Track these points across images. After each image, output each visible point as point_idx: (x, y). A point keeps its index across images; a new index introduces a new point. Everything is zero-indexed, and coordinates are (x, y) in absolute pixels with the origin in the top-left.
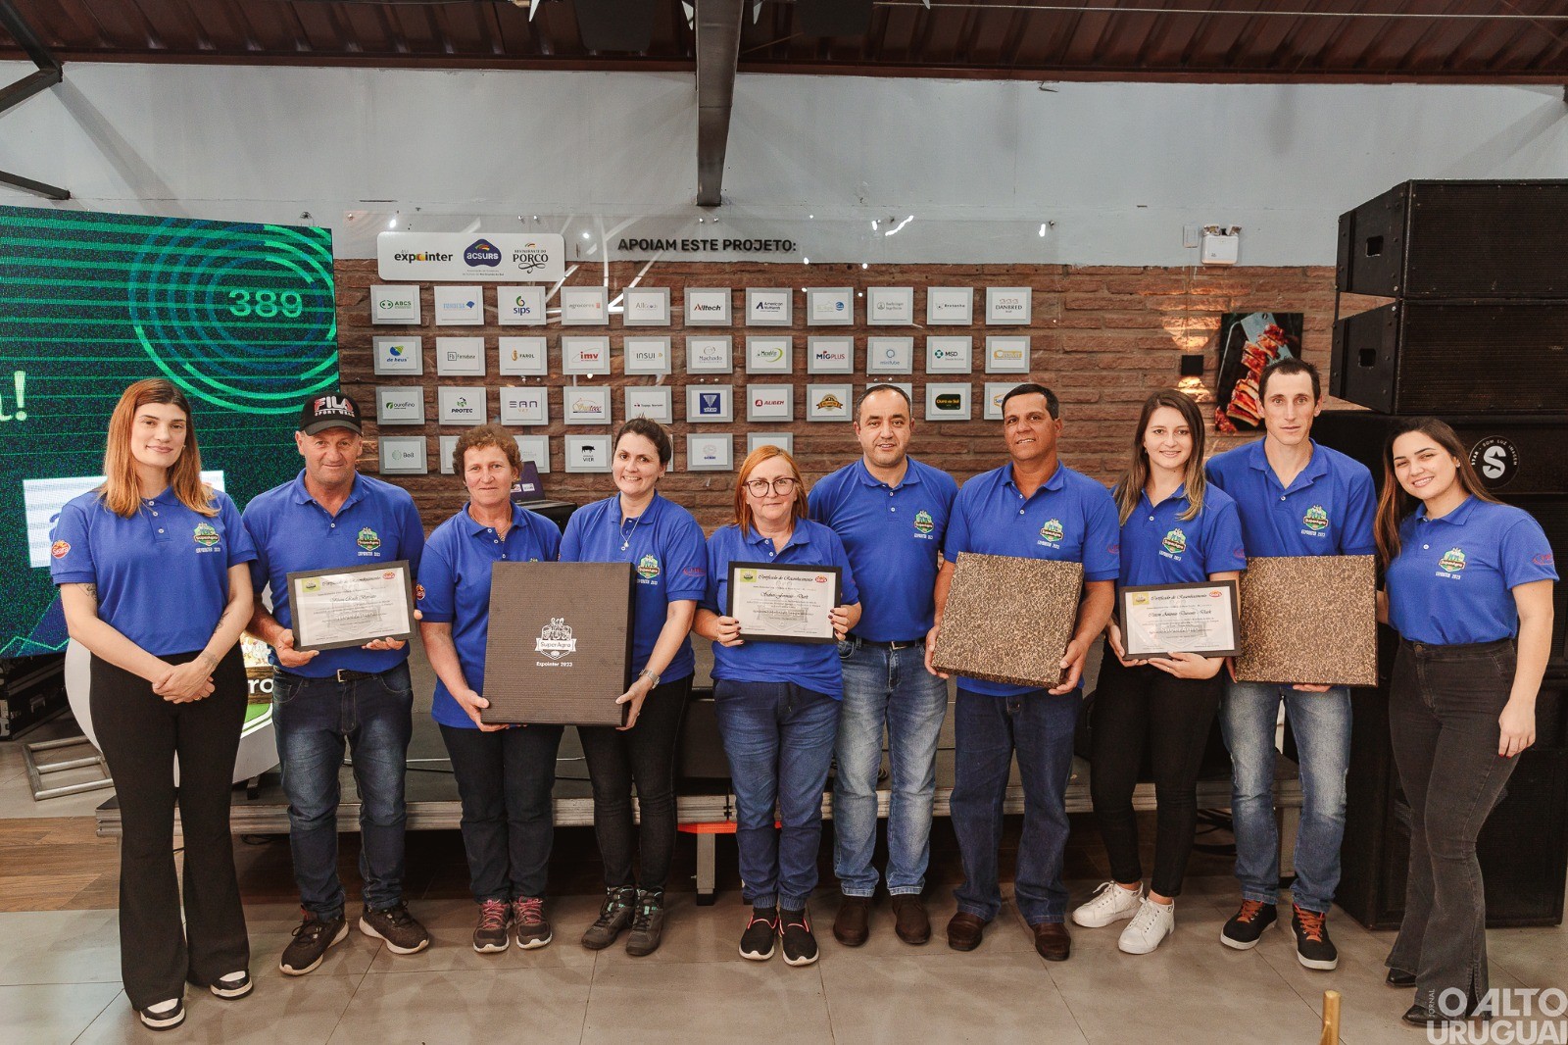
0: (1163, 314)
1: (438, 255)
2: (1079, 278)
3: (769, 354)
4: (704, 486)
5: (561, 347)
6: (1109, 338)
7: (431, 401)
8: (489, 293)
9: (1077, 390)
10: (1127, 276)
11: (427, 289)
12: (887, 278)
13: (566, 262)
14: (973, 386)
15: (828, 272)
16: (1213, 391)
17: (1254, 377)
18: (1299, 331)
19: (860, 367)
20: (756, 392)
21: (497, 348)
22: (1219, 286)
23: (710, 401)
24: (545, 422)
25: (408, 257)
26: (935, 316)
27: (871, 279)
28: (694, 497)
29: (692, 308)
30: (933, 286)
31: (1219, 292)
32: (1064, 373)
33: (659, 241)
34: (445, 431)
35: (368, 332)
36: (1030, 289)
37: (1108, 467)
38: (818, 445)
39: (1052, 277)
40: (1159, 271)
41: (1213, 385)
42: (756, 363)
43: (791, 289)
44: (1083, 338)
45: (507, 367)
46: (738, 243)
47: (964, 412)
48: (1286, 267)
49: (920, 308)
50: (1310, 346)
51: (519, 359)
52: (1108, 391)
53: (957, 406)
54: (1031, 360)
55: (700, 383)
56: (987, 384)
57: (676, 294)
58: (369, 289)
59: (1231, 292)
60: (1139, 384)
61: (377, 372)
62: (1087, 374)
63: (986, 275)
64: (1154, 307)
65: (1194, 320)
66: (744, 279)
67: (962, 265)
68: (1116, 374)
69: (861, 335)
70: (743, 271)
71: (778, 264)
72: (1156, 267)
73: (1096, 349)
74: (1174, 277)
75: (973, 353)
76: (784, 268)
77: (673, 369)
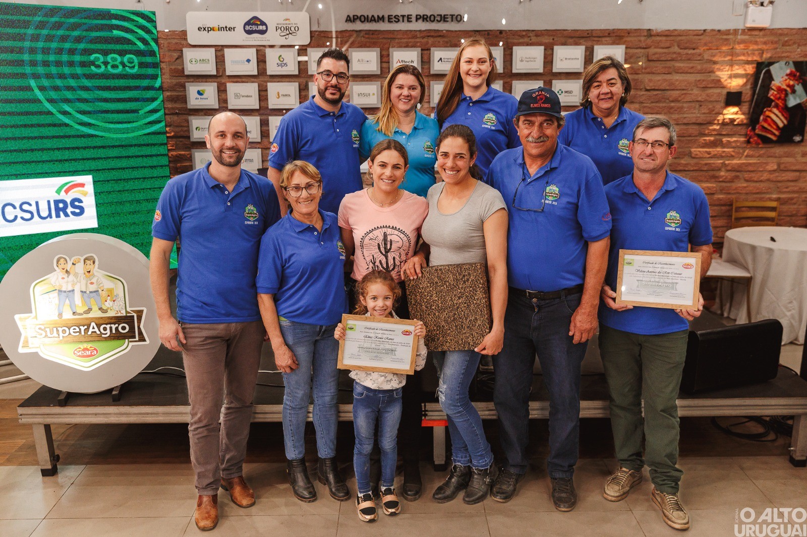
0: (715, 63)
1: (226, 27)
2: (658, 38)
5: (308, 89)
6: (677, 80)
8: (261, 53)
10: (691, 37)
11: (219, 51)
12: (526, 40)
13: (311, 32)
16: (747, 116)
17: (777, 106)
21: (266, 90)
22: (756, 43)
25: (206, 29)
26: (558, 66)
27: (515, 41)
29: (395, 62)
30: (557, 45)
31: (756, 47)
32: (645, 105)
33: (373, 16)
35: (182, 80)
36: (624, 47)
39: (639, 38)
41: (747, 112)
44: (659, 80)
45: (273, 103)
46: (425, 17)
49: (548, 60)
51: (281, 97)
57: (384, 53)
58: (182, 51)
59: (764, 47)
60: (696, 111)
61: (189, 107)
62: (661, 105)
63: (595, 37)
64: (709, 58)
65: (737, 67)
66: (430, 41)
67: (578, 30)
68: (681, 105)
69: (509, 80)
70: (429, 36)
71: (452, 31)
72: (713, 30)
73: (667, 88)
74: (725, 37)
76: (456, 34)
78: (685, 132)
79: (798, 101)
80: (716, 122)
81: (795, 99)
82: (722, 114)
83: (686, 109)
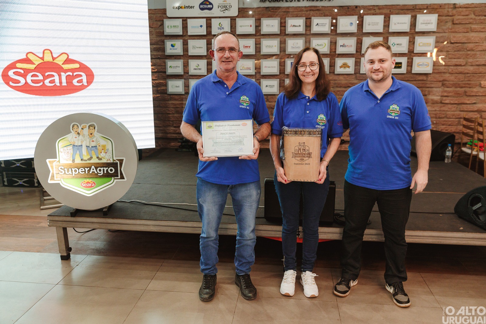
1: (189, 6)
2: (460, 9)
3: (320, 45)
6: (472, 37)
7: (186, 66)
8: (209, 21)
9: (456, 60)
10: (484, 8)
11: (185, 20)
12: (373, 11)
13: (239, 8)
14: (408, 59)
15: (347, 10)
19: (358, 50)
25: (178, 7)
26: (393, 28)
27: (365, 12)
29: (289, 26)
30: (393, 14)
32: (450, 53)
34: (192, 77)
35: (163, 38)
36: (437, 15)
37: (467, 94)
38: (339, 84)
39: (448, 9)
43: (331, 18)
44: (460, 37)
47: (403, 70)
49: (387, 24)
52: (470, 60)
53: (400, 67)
54: (435, 47)
55: (291, 58)
56: (414, 58)
57: (283, 21)
58: (163, 21)
61: (166, 54)
62: (461, 53)
63: (418, 9)
66: (311, 13)
67: (406, 5)
68: (475, 53)
69: (361, 37)
70: (311, 10)
71: (325, 7)
73: (466, 41)
75: (409, 44)
76: (328, 8)
77: (280, 52)
78: (477, 70)
83: (478, 56)
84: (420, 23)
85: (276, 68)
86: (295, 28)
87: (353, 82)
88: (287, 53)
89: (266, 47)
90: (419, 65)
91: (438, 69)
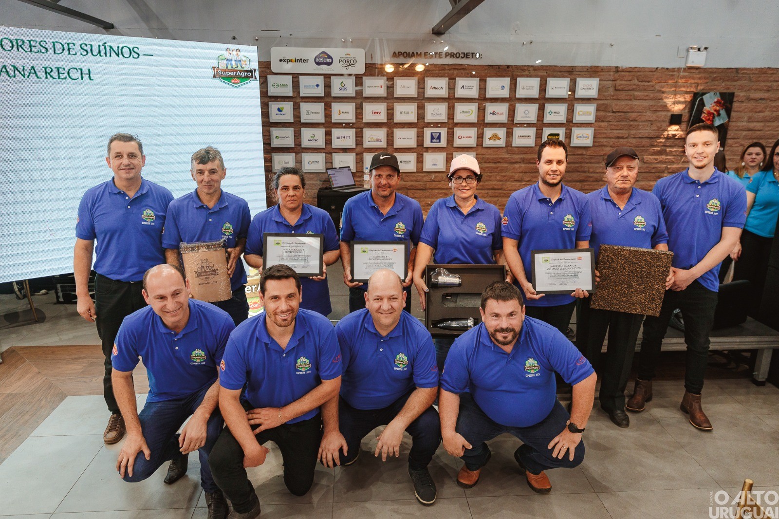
0: (663, 92)
1: (301, 59)
2: (623, 73)
3: (466, 112)
4: (431, 179)
5: (362, 108)
6: (636, 105)
7: (298, 136)
8: (327, 80)
9: (618, 132)
10: (647, 73)
11: (295, 77)
12: (526, 73)
13: (366, 64)
14: (566, 129)
15: (497, 70)
18: (731, 102)
19: (511, 119)
20: (458, 132)
21: (331, 108)
22: (693, 78)
23: (436, 136)
24: (354, 146)
25: (286, 61)
26: (550, 93)
27: (519, 74)
28: (426, 185)
29: (429, 88)
30: (550, 77)
31: (693, 81)
32: (612, 123)
33: (413, 53)
34: (303, 150)
35: (266, 100)
36: (598, 79)
38: (488, 159)
39: (610, 73)
40: (663, 70)
42: (459, 117)
43: (479, 79)
44: (623, 105)
45: (336, 118)
46: (453, 54)
48: (728, 68)
49: (543, 88)
50: (736, 110)
51: (342, 114)
52: (633, 132)
54: (596, 116)
55: (431, 127)
56: (573, 129)
57: (421, 81)
58: (267, 77)
59: (699, 81)
60: (648, 128)
61: (271, 120)
62: (623, 123)
63: (577, 71)
64: (660, 89)
65: (679, 96)
66: (455, 73)
67: (565, 66)
68: (638, 123)
69: (513, 103)
70: (454, 69)
71: (469, 65)
72: (663, 68)
73: (628, 111)
74: (671, 73)
75: (568, 112)
76: (475, 67)
77: (418, 119)
78: (640, 144)
79: (722, 122)
80: (662, 136)
81: (720, 120)
82: (667, 130)
83: (641, 127)
84: (580, 88)
85: (413, 140)
86: (435, 90)
87: (504, 157)
88: (426, 121)
89: (401, 113)
90: (578, 137)
91: (599, 142)
